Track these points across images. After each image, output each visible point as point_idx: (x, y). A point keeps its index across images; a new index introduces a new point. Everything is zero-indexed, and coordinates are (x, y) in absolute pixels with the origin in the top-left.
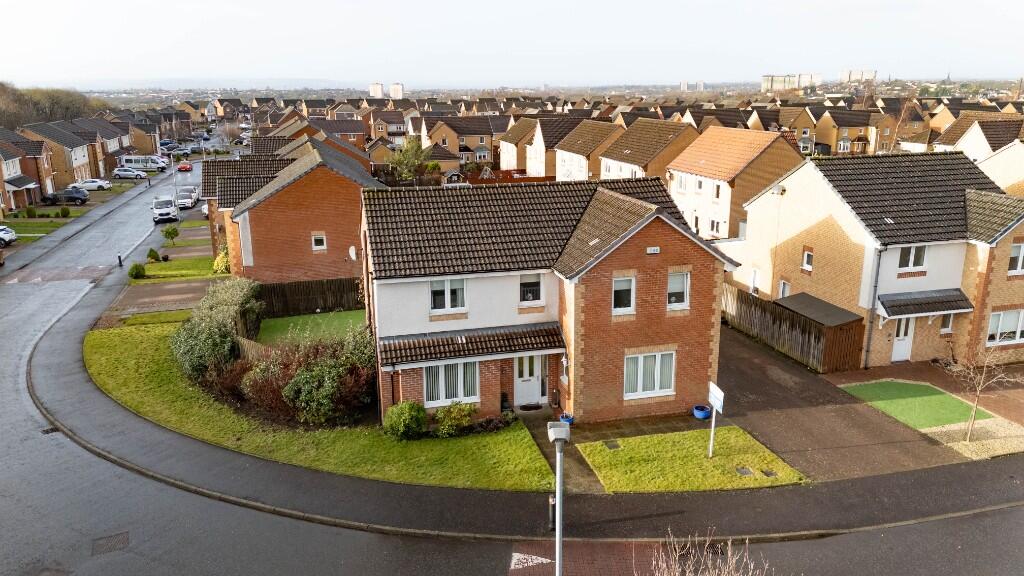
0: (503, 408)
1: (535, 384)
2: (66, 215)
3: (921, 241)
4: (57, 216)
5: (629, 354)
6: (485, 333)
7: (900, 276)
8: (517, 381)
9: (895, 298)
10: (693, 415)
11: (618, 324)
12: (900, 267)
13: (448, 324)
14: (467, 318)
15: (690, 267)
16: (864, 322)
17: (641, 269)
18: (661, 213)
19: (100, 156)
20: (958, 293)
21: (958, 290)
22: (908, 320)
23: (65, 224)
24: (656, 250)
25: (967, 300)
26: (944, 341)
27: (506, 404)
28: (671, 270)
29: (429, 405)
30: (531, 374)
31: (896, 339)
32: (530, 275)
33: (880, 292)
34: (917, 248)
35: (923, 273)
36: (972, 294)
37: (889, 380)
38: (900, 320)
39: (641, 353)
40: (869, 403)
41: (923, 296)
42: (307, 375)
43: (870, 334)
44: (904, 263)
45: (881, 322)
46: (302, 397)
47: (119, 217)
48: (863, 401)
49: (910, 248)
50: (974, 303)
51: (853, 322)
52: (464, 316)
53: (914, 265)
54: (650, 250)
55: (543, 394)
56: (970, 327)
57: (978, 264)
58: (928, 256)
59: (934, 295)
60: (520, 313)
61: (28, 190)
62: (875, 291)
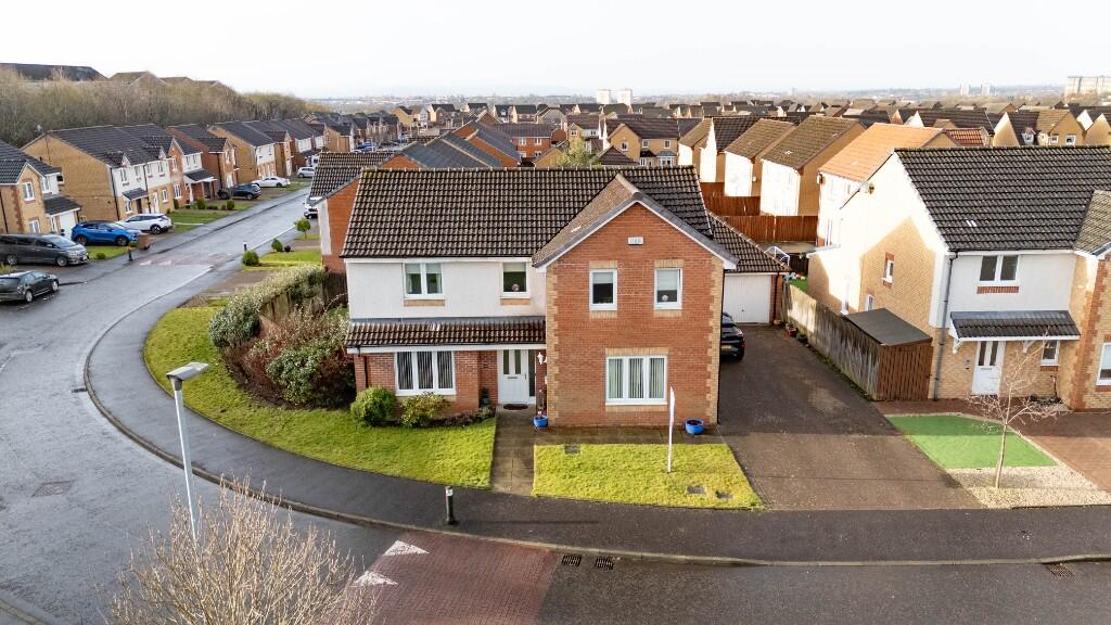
0: (481, 404)
1: (523, 381)
2: (231, 207)
3: (1010, 249)
4: (223, 209)
5: (611, 355)
6: (463, 322)
7: (981, 290)
8: (502, 378)
9: (973, 317)
10: (685, 429)
11: (596, 322)
12: (981, 279)
13: (423, 309)
14: (444, 305)
15: (680, 262)
16: (933, 344)
17: (624, 261)
18: (641, 199)
19: (288, 155)
20: (1064, 316)
21: (1066, 313)
22: (995, 344)
23: (227, 215)
24: (640, 240)
25: (1072, 325)
26: (1046, 376)
27: (485, 401)
28: (657, 264)
29: (403, 393)
30: (518, 371)
31: (978, 368)
32: (516, 263)
33: (951, 309)
34: (1005, 258)
35: (1016, 289)
36: (1079, 317)
37: (953, 414)
38: (984, 344)
39: (627, 355)
40: (908, 437)
41: (1012, 316)
42: (293, 353)
43: (940, 359)
44: (987, 273)
45: (956, 345)
46: (283, 375)
47: (275, 212)
48: (903, 434)
49: (995, 258)
50: (1080, 330)
51: (919, 342)
52: (441, 303)
53: (1003, 278)
54: (631, 240)
55: (532, 394)
56: (1076, 360)
57: (1087, 281)
58: (1021, 268)
59: (1029, 317)
60: (502, 304)
61: (206, 184)
62: (946, 307)
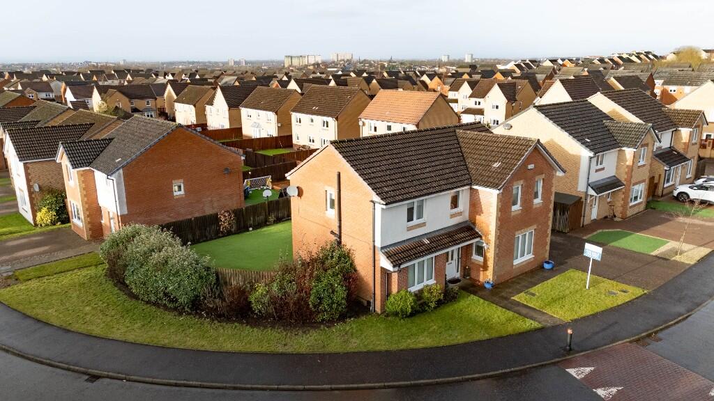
1: (454, 265)
3: (602, 151)
5: (517, 235)
6: (435, 234)
7: (597, 171)
9: (596, 184)
10: (543, 268)
11: (514, 216)
12: (596, 166)
13: (416, 231)
14: (425, 226)
15: (544, 175)
16: (582, 200)
17: (525, 179)
20: (615, 178)
21: (614, 176)
24: (532, 166)
25: (620, 181)
26: (608, 206)
28: (537, 178)
30: (452, 259)
31: (593, 208)
33: (591, 182)
34: (601, 156)
35: (603, 169)
39: (521, 233)
41: (605, 181)
44: (597, 164)
49: (599, 156)
50: (625, 183)
51: (576, 201)
52: (424, 224)
53: (600, 164)
54: (530, 167)
55: (458, 271)
56: (623, 196)
57: (626, 161)
58: (605, 159)
59: (608, 180)
60: (451, 218)
62: (588, 181)
